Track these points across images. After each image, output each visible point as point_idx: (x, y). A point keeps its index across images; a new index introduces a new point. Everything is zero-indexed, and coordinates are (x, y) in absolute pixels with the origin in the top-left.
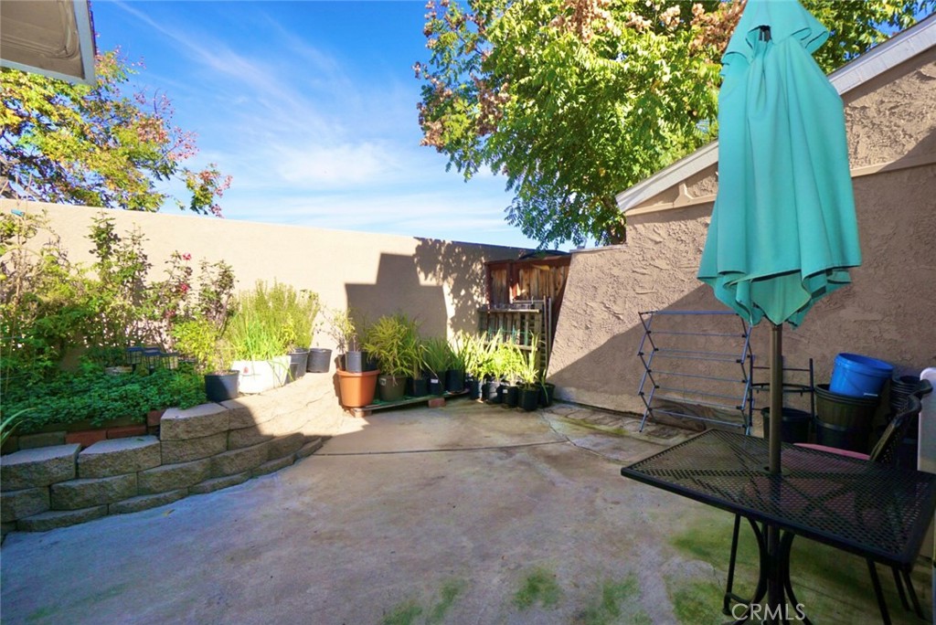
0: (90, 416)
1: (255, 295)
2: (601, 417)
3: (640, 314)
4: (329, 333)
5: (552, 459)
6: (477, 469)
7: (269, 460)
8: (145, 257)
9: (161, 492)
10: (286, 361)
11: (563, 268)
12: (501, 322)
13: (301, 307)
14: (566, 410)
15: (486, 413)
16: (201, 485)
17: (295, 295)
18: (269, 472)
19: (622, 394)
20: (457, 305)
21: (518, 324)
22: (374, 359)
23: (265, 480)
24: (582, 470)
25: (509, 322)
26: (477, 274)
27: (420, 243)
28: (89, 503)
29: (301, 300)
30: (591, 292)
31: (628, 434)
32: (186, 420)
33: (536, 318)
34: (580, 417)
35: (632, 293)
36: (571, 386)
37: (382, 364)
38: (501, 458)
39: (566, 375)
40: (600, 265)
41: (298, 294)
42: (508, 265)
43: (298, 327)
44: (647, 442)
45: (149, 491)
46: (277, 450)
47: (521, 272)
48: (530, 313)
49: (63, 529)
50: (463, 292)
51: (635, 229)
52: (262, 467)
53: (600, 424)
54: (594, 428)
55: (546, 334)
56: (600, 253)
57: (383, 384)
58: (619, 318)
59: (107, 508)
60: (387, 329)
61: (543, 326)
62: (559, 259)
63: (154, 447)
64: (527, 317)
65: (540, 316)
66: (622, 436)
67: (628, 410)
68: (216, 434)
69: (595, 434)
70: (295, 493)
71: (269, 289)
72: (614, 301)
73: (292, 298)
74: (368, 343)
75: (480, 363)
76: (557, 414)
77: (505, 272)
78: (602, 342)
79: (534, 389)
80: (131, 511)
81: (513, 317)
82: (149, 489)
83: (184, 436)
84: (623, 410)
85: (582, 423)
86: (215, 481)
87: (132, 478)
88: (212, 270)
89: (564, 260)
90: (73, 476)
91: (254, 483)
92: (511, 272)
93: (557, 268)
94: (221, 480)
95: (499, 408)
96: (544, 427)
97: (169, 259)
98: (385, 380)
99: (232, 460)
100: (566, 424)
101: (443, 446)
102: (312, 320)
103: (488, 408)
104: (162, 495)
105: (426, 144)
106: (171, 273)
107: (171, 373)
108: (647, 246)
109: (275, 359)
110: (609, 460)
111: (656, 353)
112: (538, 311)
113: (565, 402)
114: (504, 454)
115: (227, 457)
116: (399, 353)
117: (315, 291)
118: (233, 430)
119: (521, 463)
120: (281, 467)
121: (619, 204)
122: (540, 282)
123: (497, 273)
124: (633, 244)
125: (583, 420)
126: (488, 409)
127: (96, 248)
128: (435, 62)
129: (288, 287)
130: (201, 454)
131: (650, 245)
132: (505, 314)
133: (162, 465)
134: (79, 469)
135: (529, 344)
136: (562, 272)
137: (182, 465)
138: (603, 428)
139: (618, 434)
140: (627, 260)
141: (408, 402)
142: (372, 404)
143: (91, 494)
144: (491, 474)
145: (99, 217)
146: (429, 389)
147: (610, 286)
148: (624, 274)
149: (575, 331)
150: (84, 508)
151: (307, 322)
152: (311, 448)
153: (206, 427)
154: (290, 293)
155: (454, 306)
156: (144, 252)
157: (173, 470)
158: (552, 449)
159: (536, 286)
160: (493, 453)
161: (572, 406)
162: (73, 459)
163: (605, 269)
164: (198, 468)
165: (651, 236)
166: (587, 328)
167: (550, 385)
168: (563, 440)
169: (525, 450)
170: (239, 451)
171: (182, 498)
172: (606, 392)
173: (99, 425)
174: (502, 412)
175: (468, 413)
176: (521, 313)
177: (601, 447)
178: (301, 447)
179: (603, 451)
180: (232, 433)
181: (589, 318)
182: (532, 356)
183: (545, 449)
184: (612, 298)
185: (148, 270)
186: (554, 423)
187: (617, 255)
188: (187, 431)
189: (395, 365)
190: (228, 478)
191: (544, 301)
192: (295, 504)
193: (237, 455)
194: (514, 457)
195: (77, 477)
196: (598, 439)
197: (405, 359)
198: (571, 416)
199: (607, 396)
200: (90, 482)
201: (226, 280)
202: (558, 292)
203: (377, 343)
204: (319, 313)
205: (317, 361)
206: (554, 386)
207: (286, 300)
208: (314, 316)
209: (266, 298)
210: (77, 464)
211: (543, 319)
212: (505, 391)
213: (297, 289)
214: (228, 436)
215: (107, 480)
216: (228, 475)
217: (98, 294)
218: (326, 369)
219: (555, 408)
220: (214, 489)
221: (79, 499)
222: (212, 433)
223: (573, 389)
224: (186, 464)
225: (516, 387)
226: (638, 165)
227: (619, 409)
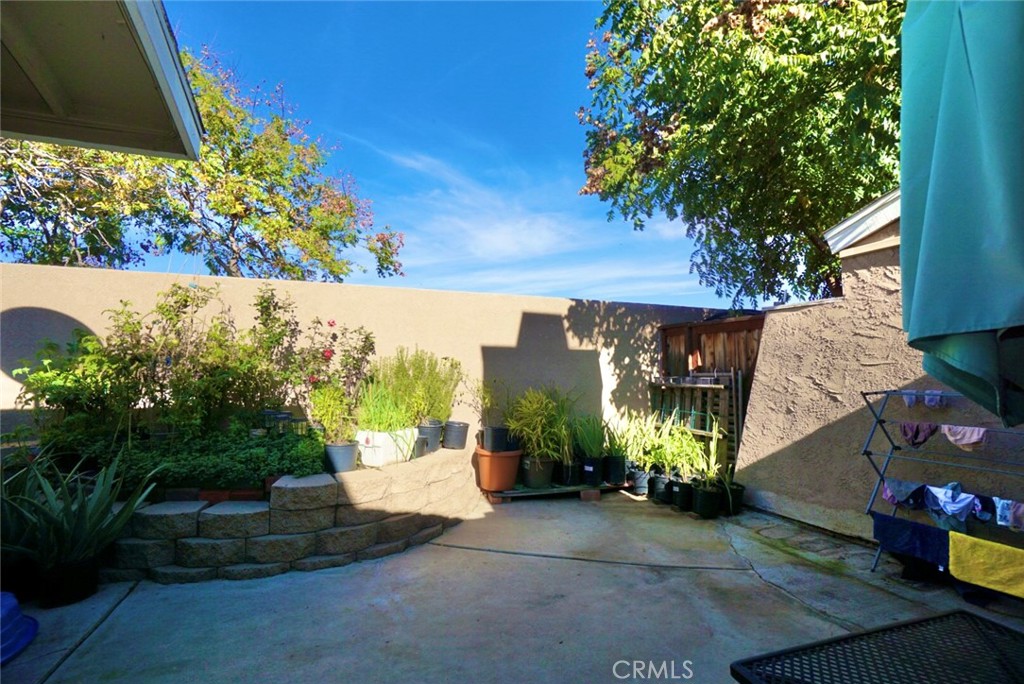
0: (218, 476)
1: (395, 363)
2: (809, 539)
3: (864, 395)
4: (470, 405)
5: (720, 595)
6: (611, 591)
7: (377, 543)
8: (297, 323)
9: (264, 563)
10: (412, 434)
11: (757, 331)
12: (677, 399)
13: (442, 376)
14: (758, 522)
15: (650, 514)
16: (303, 561)
17: (436, 362)
18: (374, 556)
19: (844, 509)
20: (619, 376)
21: (699, 402)
22: (515, 436)
23: (368, 565)
24: (762, 620)
25: (688, 401)
26: (646, 338)
27: (574, 303)
28: (202, 563)
29: (443, 368)
30: (793, 363)
31: (849, 572)
32: (293, 490)
33: (721, 396)
34: (777, 534)
35: (855, 365)
36: (768, 490)
37: (525, 444)
38: (647, 582)
39: (762, 474)
40: (805, 326)
41: (439, 362)
42: (686, 329)
43: (432, 397)
44: (882, 589)
45: (254, 560)
46: (387, 533)
47: (703, 338)
48: (713, 389)
49: (177, 585)
50: (627, 360)
51: (856, 275)
52: (367, 550)
53: (808, 549)
54: (796, 556)
55: (735, 418)
56: (805, 310)
57: (526, 467)
58: (835, 400)
59: (217, 571)
60: (532, 402)
61: (731, 406)
62: (750, 320)
63: (262, 514)
64: (710, 394)
65: (727, 393)
66: (841, 575)
67: (855, 534)
68: (322, 508)
69: (794, 564)
70: (389, 587)
71: (410, 355)
72: (828, 376)
73: (433, 365)
74: (511, 418)
75: (647, 450)
76: (745, 526)
77: (682, 338)
78: (811, 430)
79: (715, 490)
80: (235, 578)
81: (692, 393)
82: (254, 558)
83: (291, 507)
84: (847, 532)
85: (780, 544)
86: (316, 560)
87: (240, 544)
88: (351, 336)
89: (756, 320)
90: (195, 533)
91: (355, 568)
92: (690, 337)
93: (749, 331)
94: (323, 559)
95: (667, 510)
96: (721, 543)
97: (311, 325)
98: (528, 462)
99: (337, 538)
100: (755, 543)
101: (578, 554)
102: (453, 390)
103: (655, 508)
104: (264, 566)
105: (586, 192)
106: (312, 339)
107: (299, 438)
108: (875, 298)
109: (400, 432)
110: (810, 611)
111: (897, 454)
112: (722, 387)
113: (760, 511)
114: (654, 576)
115: (332, 535)
116: (543, 432)
117: (457, 359)
118: (341, 505)
119: (674, 592)
120: (389, 553)
121: (830, 243)
122: (728, 350)
123: (674, 340)
124: (853, 296)
125: (782, 540)
126: (651, 510)
127: (259, 314)
128: (598, 104)
129: (429, 354)
130: (307, 528)
131: (881, 296)
132: (683, 389)
133: (269, 534)
134: (200, 527)
135: (711, 430)
136: (756, 336)
137: (288, 537)
138: (811, 556)
139: (832, 570)
140: (844, 318)
141: (555, 491)
142: (513, 489)
143: (204, 554)
144: (627, 602)
145: (264, 288)
146: (582, 478)
147: (821, 354)
148: (841, 338)
149: (773, 415)
150: (198, 567)
151: (447, 393)
152: (428, 535)
153: (314, 499)
154: (430, 361)
155: (616, 376)
156: (296, 319)
157: (277, 541)
158: (726, 579)
159: (722, 354)
160: (639, 572)
161: (768, 518)
162: (195, 516)
163: (813, 331)
164: (302, 542)
165: (881, 284)
166: (789, 411)
167: (738, 485)
168: (743, 567)
169: (685, 573)
170: (343, 530)
171: (284, 573)
172: (820, 503)
173: (223, 486)
174: (669, 515)
175: (625, 512)
176: (702, 389)
177: (802, 588)
178: (417, 533)
179: (803, 593)
180: (341, 509)
181: (790, 398)
182: (713, 445)
183: (715, 577)
184: (824, 372)
185: (298, 337)
186: (737, 538)
187: (830, 313)
188: (294, 502)
189: (539, 445)
190: (331, 558)
191: (732, 374)
192: (383, 601)
193: (342, 534)
194: (664, 584)
195: (198, 536)
196: (799, 573)
197: (552, 440)
198: (764, 533)
199: (822, 509)
200: (206, 541)
201: (368, 346)
202: (750, 363)
203: (521, 418)
204: (460, 383)
205: (453, 436)
206: (743, 487)
207: (427, 368)
208: (456, 385)
209: (406, 365)
210: (198, 522)
211: (731, 397)
212: (676, 489)
213: (439, 356)
214: (336, 512)
215: (218, 542)
216: (330, 554)
217: (247, 358)
218: (462, 444)
219: (744, 518)
220: (315, 568)
221: (194, 558)
222: (318, 506)
223: (771, 494)
224: (291, 536)
225: (690, 485)
226: (861, 188)
227: (840, 531)
